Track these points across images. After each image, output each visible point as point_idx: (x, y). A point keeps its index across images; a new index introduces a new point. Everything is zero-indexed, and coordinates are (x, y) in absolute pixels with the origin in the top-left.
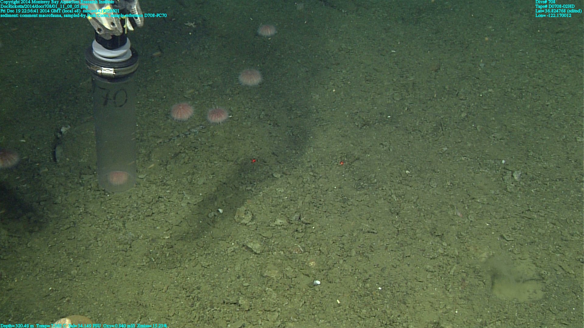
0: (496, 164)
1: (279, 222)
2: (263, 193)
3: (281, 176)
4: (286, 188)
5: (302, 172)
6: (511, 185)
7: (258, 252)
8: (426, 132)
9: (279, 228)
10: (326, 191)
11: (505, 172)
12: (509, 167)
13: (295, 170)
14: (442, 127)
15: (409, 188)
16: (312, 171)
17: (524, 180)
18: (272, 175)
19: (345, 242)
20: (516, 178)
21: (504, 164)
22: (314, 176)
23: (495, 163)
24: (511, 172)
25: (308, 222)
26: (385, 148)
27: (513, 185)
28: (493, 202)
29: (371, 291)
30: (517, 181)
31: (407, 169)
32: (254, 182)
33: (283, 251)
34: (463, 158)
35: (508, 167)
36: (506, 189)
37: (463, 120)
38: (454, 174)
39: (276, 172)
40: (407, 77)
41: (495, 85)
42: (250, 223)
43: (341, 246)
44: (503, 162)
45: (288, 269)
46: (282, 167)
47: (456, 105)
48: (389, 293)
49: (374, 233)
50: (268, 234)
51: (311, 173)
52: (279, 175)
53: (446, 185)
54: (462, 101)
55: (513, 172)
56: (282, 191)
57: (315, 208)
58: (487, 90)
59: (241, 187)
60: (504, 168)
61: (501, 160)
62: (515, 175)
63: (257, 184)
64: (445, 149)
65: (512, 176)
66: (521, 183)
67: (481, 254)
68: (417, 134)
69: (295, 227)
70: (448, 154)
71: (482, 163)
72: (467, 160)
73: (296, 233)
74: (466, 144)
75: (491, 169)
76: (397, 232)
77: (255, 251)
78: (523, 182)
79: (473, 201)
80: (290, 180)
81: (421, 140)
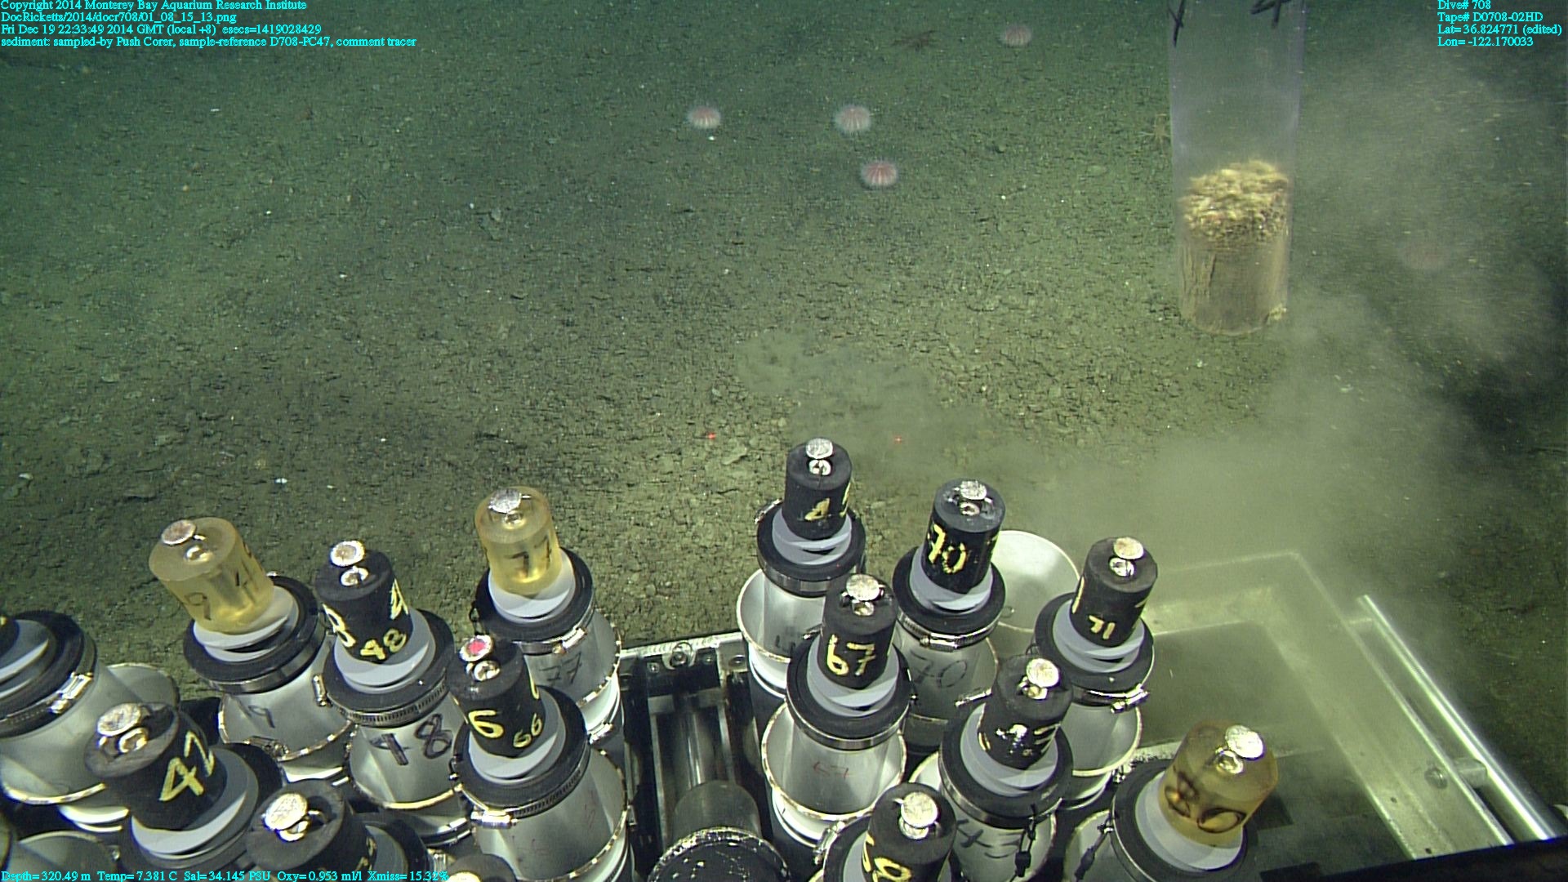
0: (465, 213)
1: (162, 439)
4: (144, 388)
5: (161, 353)
7: (150, 495)
9: (170, 447)
19: (297, 411)
21: (475, 209)
22: (188, 350)
25: (218, 414)
26: (288, 260)
33: (198, 472)
38: (413, 249)
43: (294, 418)
44: (472, 206)
45: (222, 491)
49: (335, 378)
50: (155, 463)
52: (118, 376)
57: (218, 391)
62: (494, 216)
64: (383, 222)
67: (496, 330)
68: (330, 220)
69: (199, 431)
71: (444, 220)
73: (206, 439)
75: (460, 222)
76: (369, 360)
77: (144, 496)
81: (340, 226)
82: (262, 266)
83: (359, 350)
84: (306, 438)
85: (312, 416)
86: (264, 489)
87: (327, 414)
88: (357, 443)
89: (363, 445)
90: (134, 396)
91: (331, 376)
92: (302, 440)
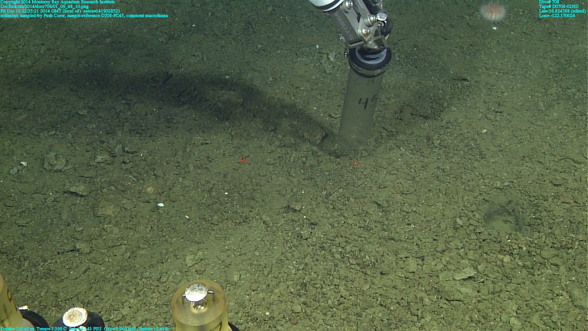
0: (312, 51)
1: (99, 158)
4: (98, 123)
5: (112, 102)
6: (329, 66)
7: (84, 194)
9: (102, 165)
12: (324, 51)
13: (103, 102)
18: (77, 113)
19: (180, 160)
20: (332, 59)
21: (319, 49)
22: (127, 104)
23: (310, 49)
25: (134, 150)
26: (198, 59)
27: (331, 66)
29: (218, 199)
30: (333, 62)
33: (114, 186)
35: (322, 51)
38: (274, 68)
39: (80, 109)
42: (66, 168)
43: (177, 165)
44: (317, 46)
45: (124, 202)
48: (237, 195)
49: (207, 144)
50: (92, 173)
52: (86, 111)
53: (268, 82)
57: (138, 135)
60: (320, 53)
61: (315, 46)
62: (330, 57)
63: (61, 127)
64: (260, 46)
65: (328, 58)
67: (315, 136)
68: (228, 38)
69: (121, 159)
71: (298, 53)
73: (123, 165)
75: (307, 56)
76: (231, 137)
77: (81, 193)
80: (100, 114)
81: (233, 43)
82: (181, 60)
83: (226, 128)
84: (181, 180)
85: (187, 166)
86: (149, 207)
87: (196, 167)
88: (210, 191)
89: (214, 194)
90: (91, 127)
91: (206, 142)
92: (178, 180)
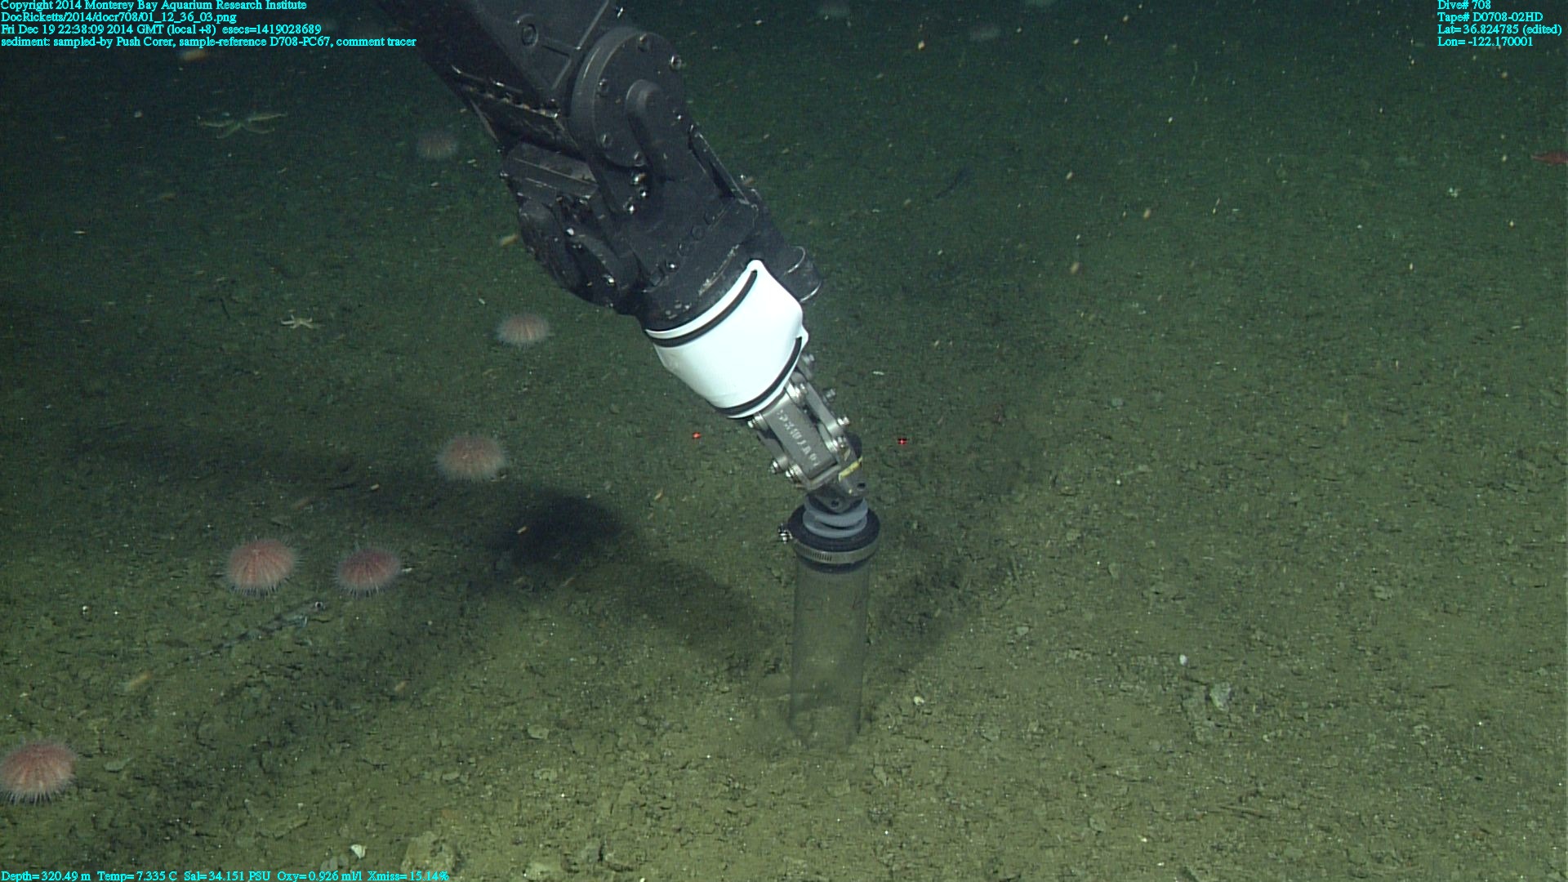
2: (495, 786)
3: (552, 735)
8: (969, 588)
10: (684, 768)
11: (1188, 689)
14: (1012, 570)
15: (922, 747)
16: (645, 714)
17: (1241, 707)
24: (1204, 688)
28: (1158, 776)
31: (918, 693)
32: (469, 756)
34: (1073, 655)
36: (1192, 736)
37: (1071, 550)
40: (915, 441)
41: (1154, 454)
46: (555, 706)
47: (1050, 509)
51: (643, 720)
54: (1068, 499)
55: (1209, 686)
56: (553, 775)
58: (1134, 467)
59: (427, 775)
66: (1233, 717)
70: (1031, 643)
72: (1085, 658)
74: (1081, 614)
78: (1239, 714)
79: (1103, 773)
